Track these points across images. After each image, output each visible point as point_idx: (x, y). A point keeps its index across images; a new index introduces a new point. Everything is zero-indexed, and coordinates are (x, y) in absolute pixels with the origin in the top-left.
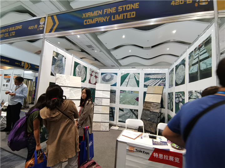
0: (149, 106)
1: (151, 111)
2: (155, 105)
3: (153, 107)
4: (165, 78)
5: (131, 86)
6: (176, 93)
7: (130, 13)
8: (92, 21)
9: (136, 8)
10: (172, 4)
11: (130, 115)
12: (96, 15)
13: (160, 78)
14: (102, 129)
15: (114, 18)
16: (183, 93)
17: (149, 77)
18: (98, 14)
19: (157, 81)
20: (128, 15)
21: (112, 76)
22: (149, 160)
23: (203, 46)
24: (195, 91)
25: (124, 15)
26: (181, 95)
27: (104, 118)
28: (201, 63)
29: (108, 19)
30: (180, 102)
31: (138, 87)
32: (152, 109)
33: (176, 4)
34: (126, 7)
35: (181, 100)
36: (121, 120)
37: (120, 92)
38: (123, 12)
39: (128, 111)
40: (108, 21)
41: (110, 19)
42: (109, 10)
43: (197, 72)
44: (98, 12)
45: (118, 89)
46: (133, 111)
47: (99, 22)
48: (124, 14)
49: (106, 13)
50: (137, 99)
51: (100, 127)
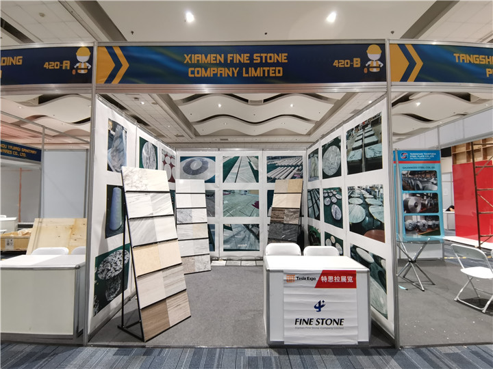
0: (281, 216)
1: (285, 222)
2: (292, 212)
3: (287, 216)
4: (301, 165)
5: (243, 181)
6: (324, 189)
7: (274, 68)
8: (206, 71)
9: (284, 61)
10: (334, 64)
11: (244, 236)
12: (212, 62)
13: (294, 164)
14: (198, 268)
15: (247, 72)
16: (339, 190)
17: (275, 162)
18: (216, 60)
19: (289, 169)
20: (271, 72)
21: (205, 163)
22: (316, 287)
23: (370, 126)
24: (359, 187)
25: (264, 71)
26: (335, 193)
27: (199, 246)
28: (367, 148)
29: (236, 72)
30: (332, 203)
31: (257, 181)
32: (287, 220)
33: (340, 66)
34: (266, 57)
35: (334, 200)
36: (228, 246)
37: (222, 194)
38: (261, 65)
39: (240, 229)
40: (236, 75)
41: (240, 73)
42: (237, 58)
43: (361, 160)
44: (216, 57)
45: (219, 187)
46: (250, 227)
47: (219, 76)
48: (264, 68)
49: (232, 61)
50: (257, 205)
51: (193, 265)
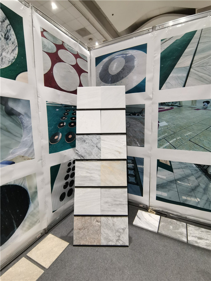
14: (106, 239)
21: (129, 60)
36: (164, 195)
37: (158, 110)
45: (151, 99)
